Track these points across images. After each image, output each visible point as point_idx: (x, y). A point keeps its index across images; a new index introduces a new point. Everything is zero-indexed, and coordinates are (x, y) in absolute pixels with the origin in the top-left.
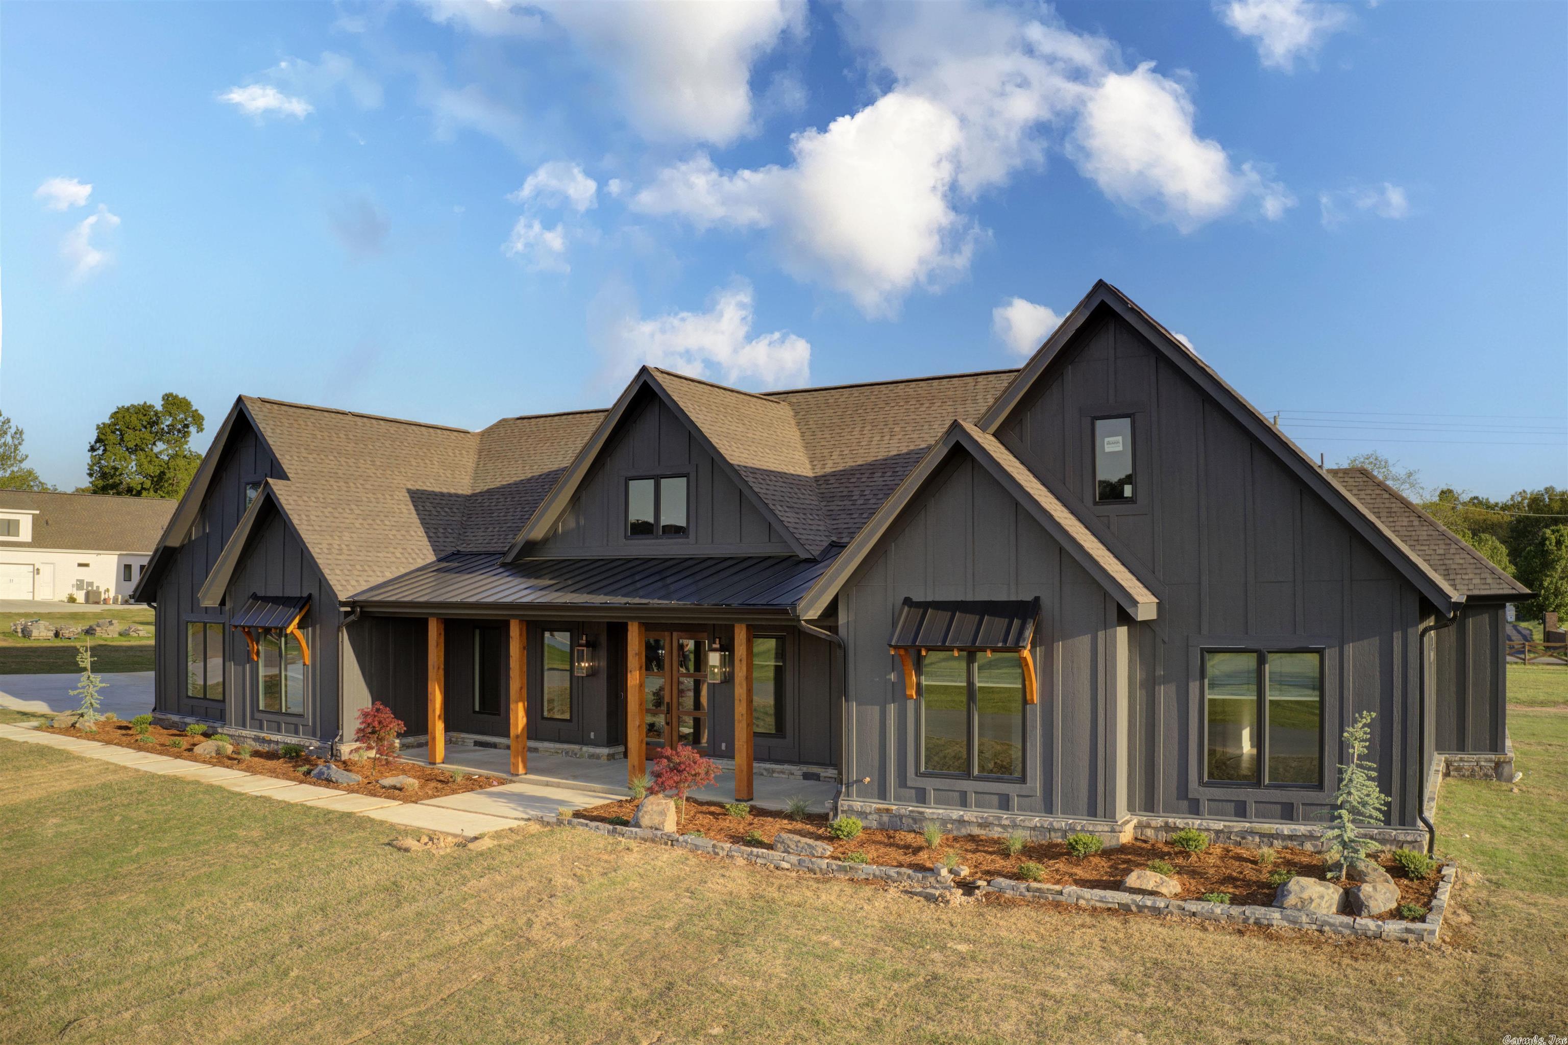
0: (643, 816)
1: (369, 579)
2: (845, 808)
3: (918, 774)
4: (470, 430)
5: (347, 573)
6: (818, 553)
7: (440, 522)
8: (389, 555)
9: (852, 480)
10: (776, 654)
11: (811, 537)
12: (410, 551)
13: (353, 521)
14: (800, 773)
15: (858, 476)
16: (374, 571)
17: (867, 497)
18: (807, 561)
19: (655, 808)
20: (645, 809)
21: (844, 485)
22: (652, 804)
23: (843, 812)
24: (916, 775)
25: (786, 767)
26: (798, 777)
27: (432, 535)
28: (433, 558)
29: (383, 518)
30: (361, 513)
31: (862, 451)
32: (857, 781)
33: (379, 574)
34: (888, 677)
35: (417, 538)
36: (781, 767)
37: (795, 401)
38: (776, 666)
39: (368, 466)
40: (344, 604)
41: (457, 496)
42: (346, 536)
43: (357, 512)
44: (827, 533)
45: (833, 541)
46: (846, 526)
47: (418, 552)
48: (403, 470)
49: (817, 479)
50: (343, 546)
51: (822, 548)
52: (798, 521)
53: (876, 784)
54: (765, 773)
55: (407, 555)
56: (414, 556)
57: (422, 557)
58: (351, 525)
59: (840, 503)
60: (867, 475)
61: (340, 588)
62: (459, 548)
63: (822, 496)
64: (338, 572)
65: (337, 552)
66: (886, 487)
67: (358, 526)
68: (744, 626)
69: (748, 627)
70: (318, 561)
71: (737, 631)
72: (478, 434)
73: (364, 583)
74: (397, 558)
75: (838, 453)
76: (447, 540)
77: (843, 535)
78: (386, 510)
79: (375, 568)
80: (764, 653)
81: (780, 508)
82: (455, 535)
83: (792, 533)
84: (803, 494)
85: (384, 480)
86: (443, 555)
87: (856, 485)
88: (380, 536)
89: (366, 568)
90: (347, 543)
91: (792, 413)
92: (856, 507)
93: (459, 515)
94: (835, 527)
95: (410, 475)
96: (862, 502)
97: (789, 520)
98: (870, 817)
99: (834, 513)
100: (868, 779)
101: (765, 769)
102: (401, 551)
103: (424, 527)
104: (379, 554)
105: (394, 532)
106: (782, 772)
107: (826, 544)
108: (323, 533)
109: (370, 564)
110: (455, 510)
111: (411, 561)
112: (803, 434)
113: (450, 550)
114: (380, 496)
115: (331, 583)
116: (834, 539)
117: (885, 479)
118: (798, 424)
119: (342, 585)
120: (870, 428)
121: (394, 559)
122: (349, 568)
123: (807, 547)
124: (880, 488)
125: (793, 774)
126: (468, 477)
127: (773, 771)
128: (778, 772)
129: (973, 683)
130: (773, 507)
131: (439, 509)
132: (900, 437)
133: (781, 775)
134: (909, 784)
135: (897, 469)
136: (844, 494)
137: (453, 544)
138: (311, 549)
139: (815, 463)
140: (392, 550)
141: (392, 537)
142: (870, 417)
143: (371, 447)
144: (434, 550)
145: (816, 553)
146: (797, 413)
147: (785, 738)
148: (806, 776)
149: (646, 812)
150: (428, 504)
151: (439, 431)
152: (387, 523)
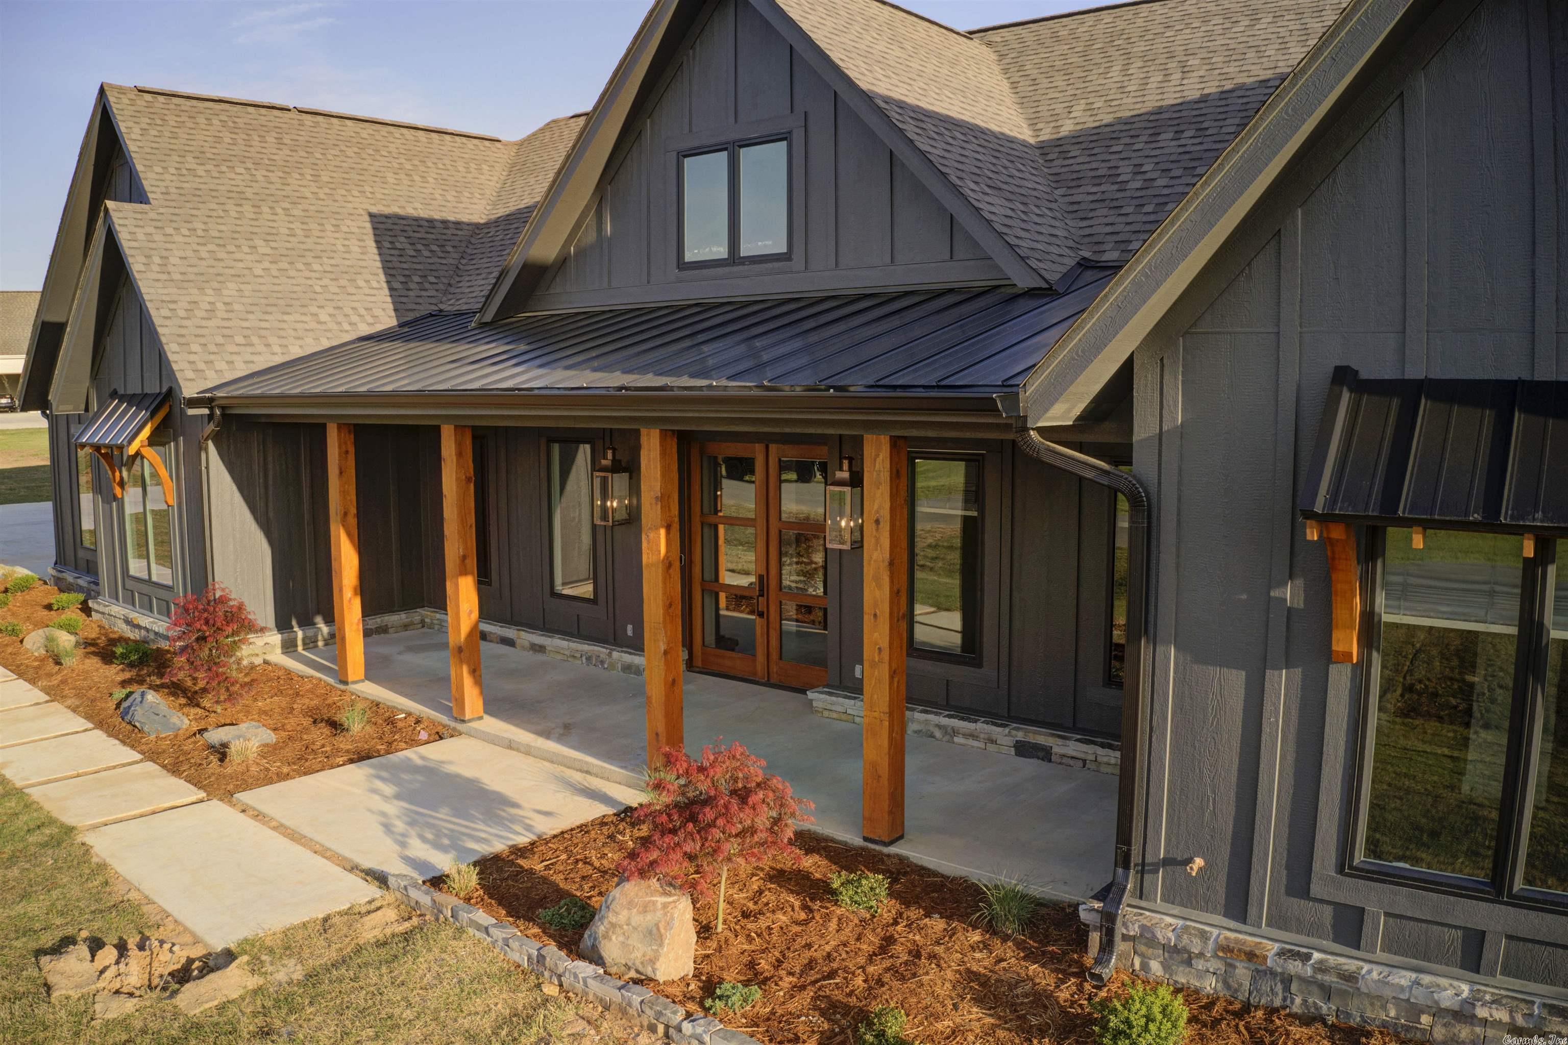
0: (606, 937)
1: (255, 358)
2: (1134, 930)
3: (1344, 865)
4: (501, 139)
5: (213, 348)
6: (1057, 276)
7: (418, 267)
8: (307, 318)
9: (1114, 149)
10: (966, 492)
11: (1039, 246)
12: (348, 311)
13: (250, 265)
14: (1009, 741)
15: (1127, 140)
16: (268, 345)
17: (1148, 176)
18: (1032, 293)
19: (637, 919)
20: (612, 917)
21: (1100, 157)
22: (631, 905)
23: (1125, 938)
24: (1341, 870)
25: (981, 727)
26: (1004, 750)
27: (397, 285)
28: (394, 322)
29: (310, 260)
30: (269, 251)
31: (1130, 100)
32: (1168, 862)
33: (276, 349)
34: (1275, 593)
35: (367, 291)
36: (972, 726)
37: (999, 39)
38: (966, 519)
39: (304, 183)
40: (193, 402)
41: (458, 224)
42: (230, 289)
43: (262, 250)
44: (1071, 243)
45: (1084, 259)
46: (1109, 229)
47: (363, 312)
48: (368, 189)
49: (1043, 148)
50: (220, 305)
51: (1064, 270)
52: (1010, 213)
53: (1223, 878)
54: (938, 734)
55: (340, 318)
56: (355, 318)
57: (371, 320)
58: (246, 272)
59: (1094, 189)
60: (1144, 138)
61: (190, 374)
62: (442, 307)
63: (1057, 179)
64: (195, 347)
65: (204, 314)
66: (1187, 156)
67: (258, 272)
68: (884, 441)
69: (895, 442)
70: (160, 330)
71: (868, 451)
72: (515, 144)
73: (243, 366)
74: (320, 323)
75: (1082, 107)
76: (424, 293)
77: (1106, 247)
78: (319, 247)
79: (273, 340)
80: (939, 490)
81: (973, 186)
82: (441, 286)
83: (1000, 235)
84: (1019, 170)
85: (330, 202)
86: (410, 316)
87: (1122, 156)
88: (296, 288)
89: (255, 340)
90: (227, 300)
91: (994, 57)
92: (1128, 194)
93: (456, 256)
94: (1087, 231)
95: (379, 196)
96: (1138, 185)
97: (993, 209)
98: (1200, 965)
99: (1083, 206)
100: (1199, 862)
101: (939, 726)
102: (331, 311)
103: (386, 274)
104: (286, 317)
105: (325, 282)
106: (973, 736)
107: (1071, 262)
108: (185, 285)
109: (263, 333)
110: (449, 249)
111: (346, 327)
112: (1014, 85)
113: (425, 309)
114: (313, 226)
115: (175, 367)
116: (1087, 254)
117: (1183, 142)
118: (1005, 71)
119: (196, 371)
120: (1140, 64)
121: (313, 325)
122: (220, 340)
123: (1033, 263)
124: (1173, 158)
125: (993, 742)
126: (484, 202)
127: (955, 732)
128: (966, 736)
129: (1541, 625)
130: (958, 182)
131: (420, 247)
132: (1202, 73)
133: (971, 742)
134: (1316, 889)
135: (1205, 125)
136: (1099, 173)
137: (434, 301)
138: (153, 312)
139: (1040, 126)
140: (314, 309)
141: (318, 289)
142: (1140, 47)
143: (319, 156)
144: (396, 310)
145: (1053, 277)
146: (1002, 56)
147: (980, 665)
148: (1023, 749)
149: (613, 926)
150: (402, 239)
151: (447, 137)
152: (316, 267)
